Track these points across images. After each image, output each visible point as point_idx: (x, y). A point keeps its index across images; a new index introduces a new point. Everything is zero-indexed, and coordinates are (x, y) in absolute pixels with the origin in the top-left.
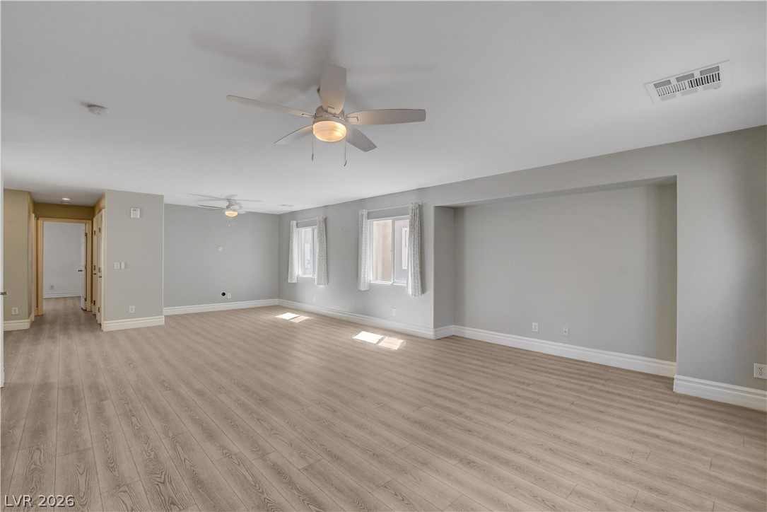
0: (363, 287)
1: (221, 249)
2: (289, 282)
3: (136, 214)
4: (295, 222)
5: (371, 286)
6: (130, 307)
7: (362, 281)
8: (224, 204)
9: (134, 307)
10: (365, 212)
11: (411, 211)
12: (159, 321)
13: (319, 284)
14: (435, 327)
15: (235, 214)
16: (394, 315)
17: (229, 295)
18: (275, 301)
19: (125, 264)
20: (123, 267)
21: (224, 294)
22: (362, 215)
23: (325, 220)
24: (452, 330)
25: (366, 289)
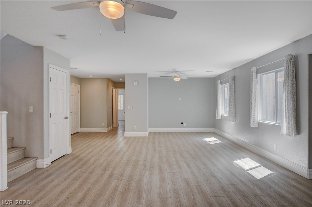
0: (253, 125)
1: (180, 99)
2: (216, 118)
3: (136, 84)
5: (260, 124)
6: (134, 127)
7: (252, 121)
9: (135, 127)
10: (254, 69)
11: (285, 63)
12: (146, 134)
15: (179, 79)
16: (275, 149)
17: (185, 124)
18: (212, 130)
19: (132, 107)
20: (131, 108)
21: (182, 123)
22: (252, 71)
23: (234, 78)
25: (255, 126)
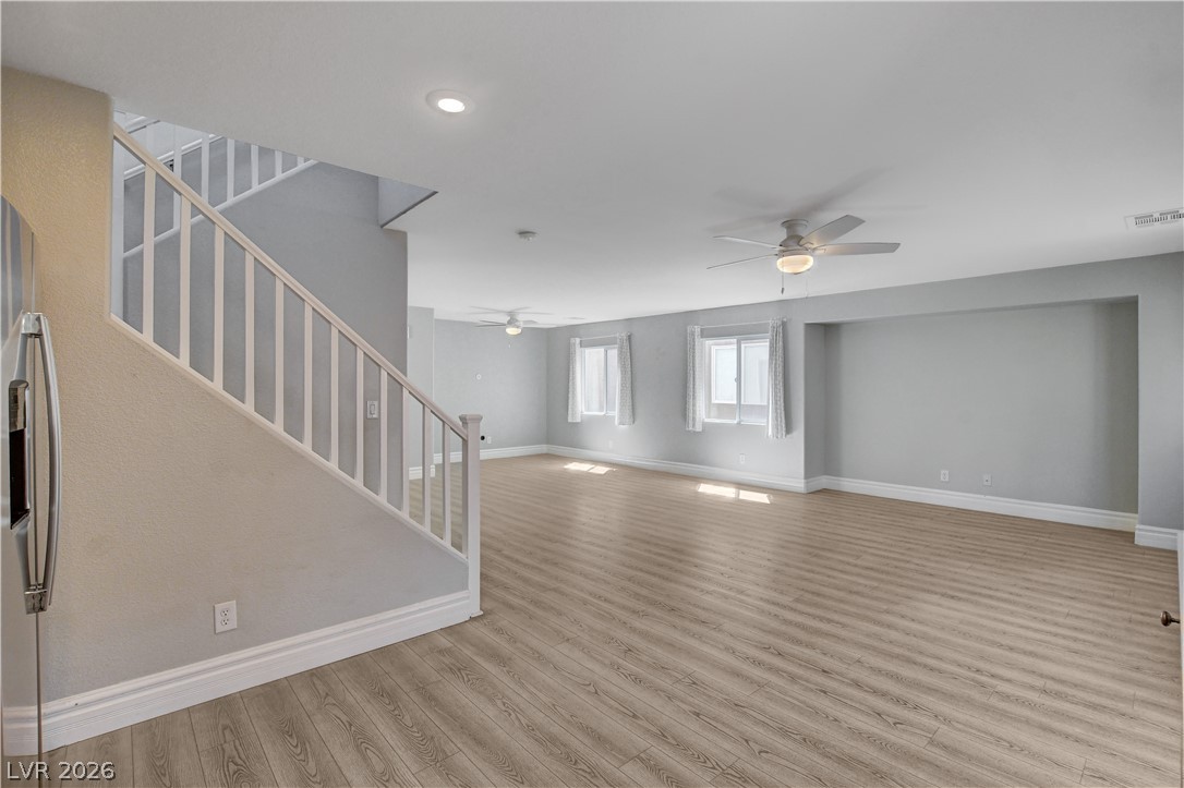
0: (693, 428)
1: (479, 377)
2: (570, 421)
4: (578, 340)
5: (705, 425)
8: (505, 319)
10: (697, 329)
11: (770, 329)
13: (621, 423)
14: (806, 477)
15: (518, 331)
16: (743, 463)
17: (488, 439)
18: (543, 448)
21: (483, 438)
22: (693, 334)
23: (630, 337)
24: (824, 481)
25: (698, 430)
